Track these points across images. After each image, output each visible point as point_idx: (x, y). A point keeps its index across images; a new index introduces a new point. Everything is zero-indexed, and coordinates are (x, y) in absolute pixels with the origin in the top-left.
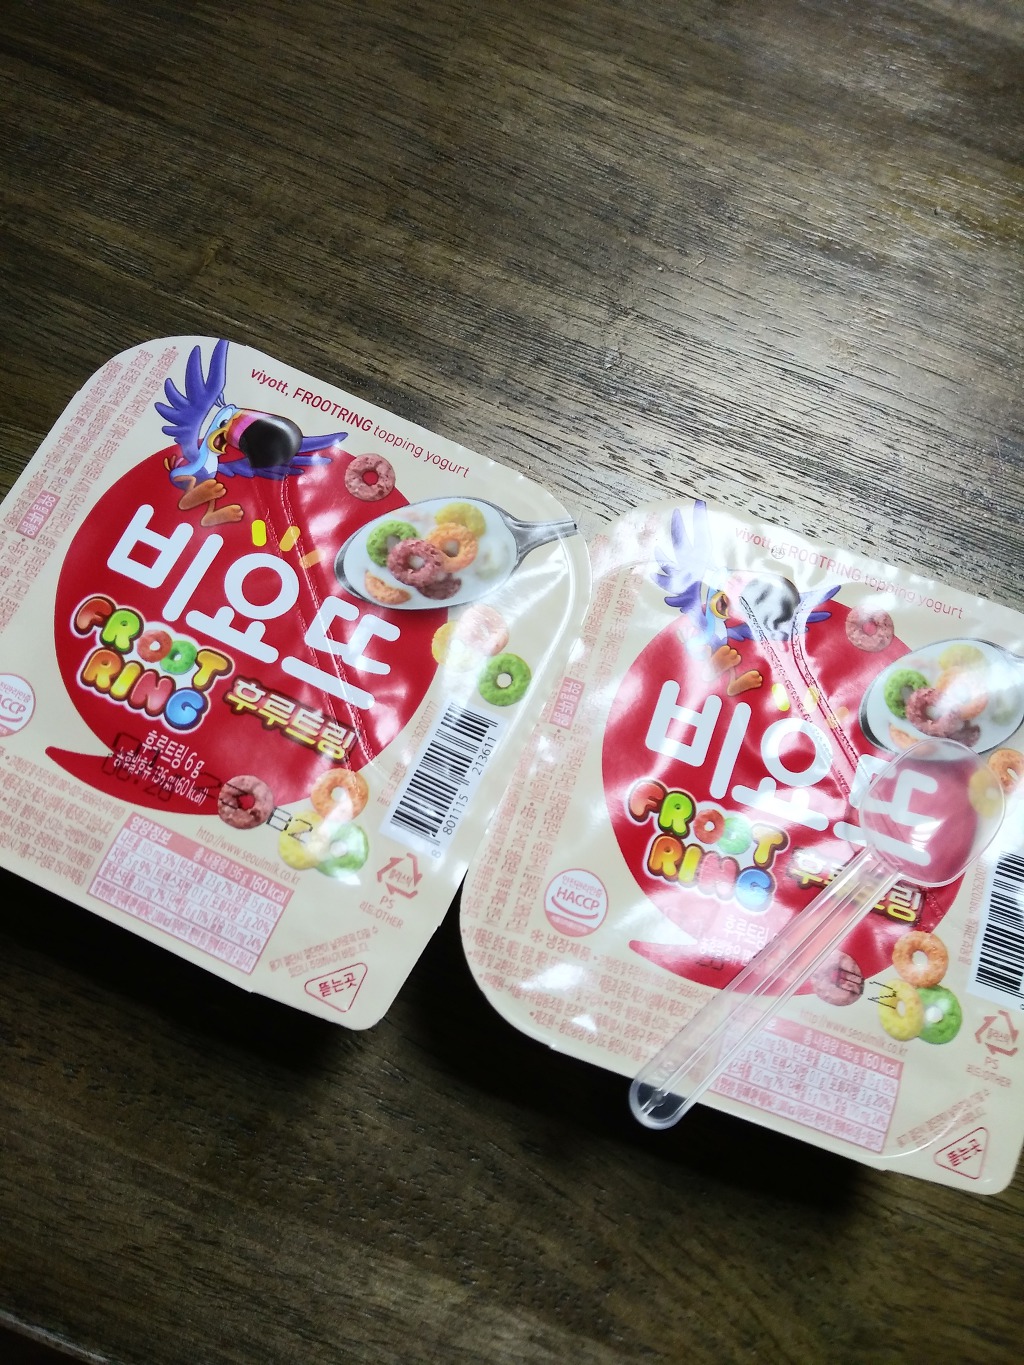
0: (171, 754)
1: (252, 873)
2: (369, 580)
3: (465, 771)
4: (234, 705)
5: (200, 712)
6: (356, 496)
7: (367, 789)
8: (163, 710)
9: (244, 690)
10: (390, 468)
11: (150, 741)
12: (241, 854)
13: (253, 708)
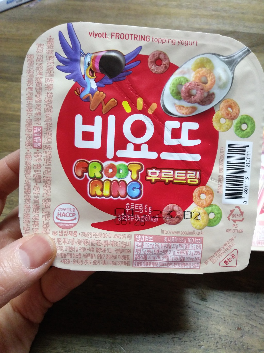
0: (138, 209)
1: (187, 238)
2: (177, 108)
3: (244, 168)
4: (150, 180)
5: (140, 188)
6: (157, 73)
7: (212, 190)
8: (126, 194)
9: (152, 173)
10: (165, 54)
11: (128, 207)
12: (180, 233)
13: (158, 178)
